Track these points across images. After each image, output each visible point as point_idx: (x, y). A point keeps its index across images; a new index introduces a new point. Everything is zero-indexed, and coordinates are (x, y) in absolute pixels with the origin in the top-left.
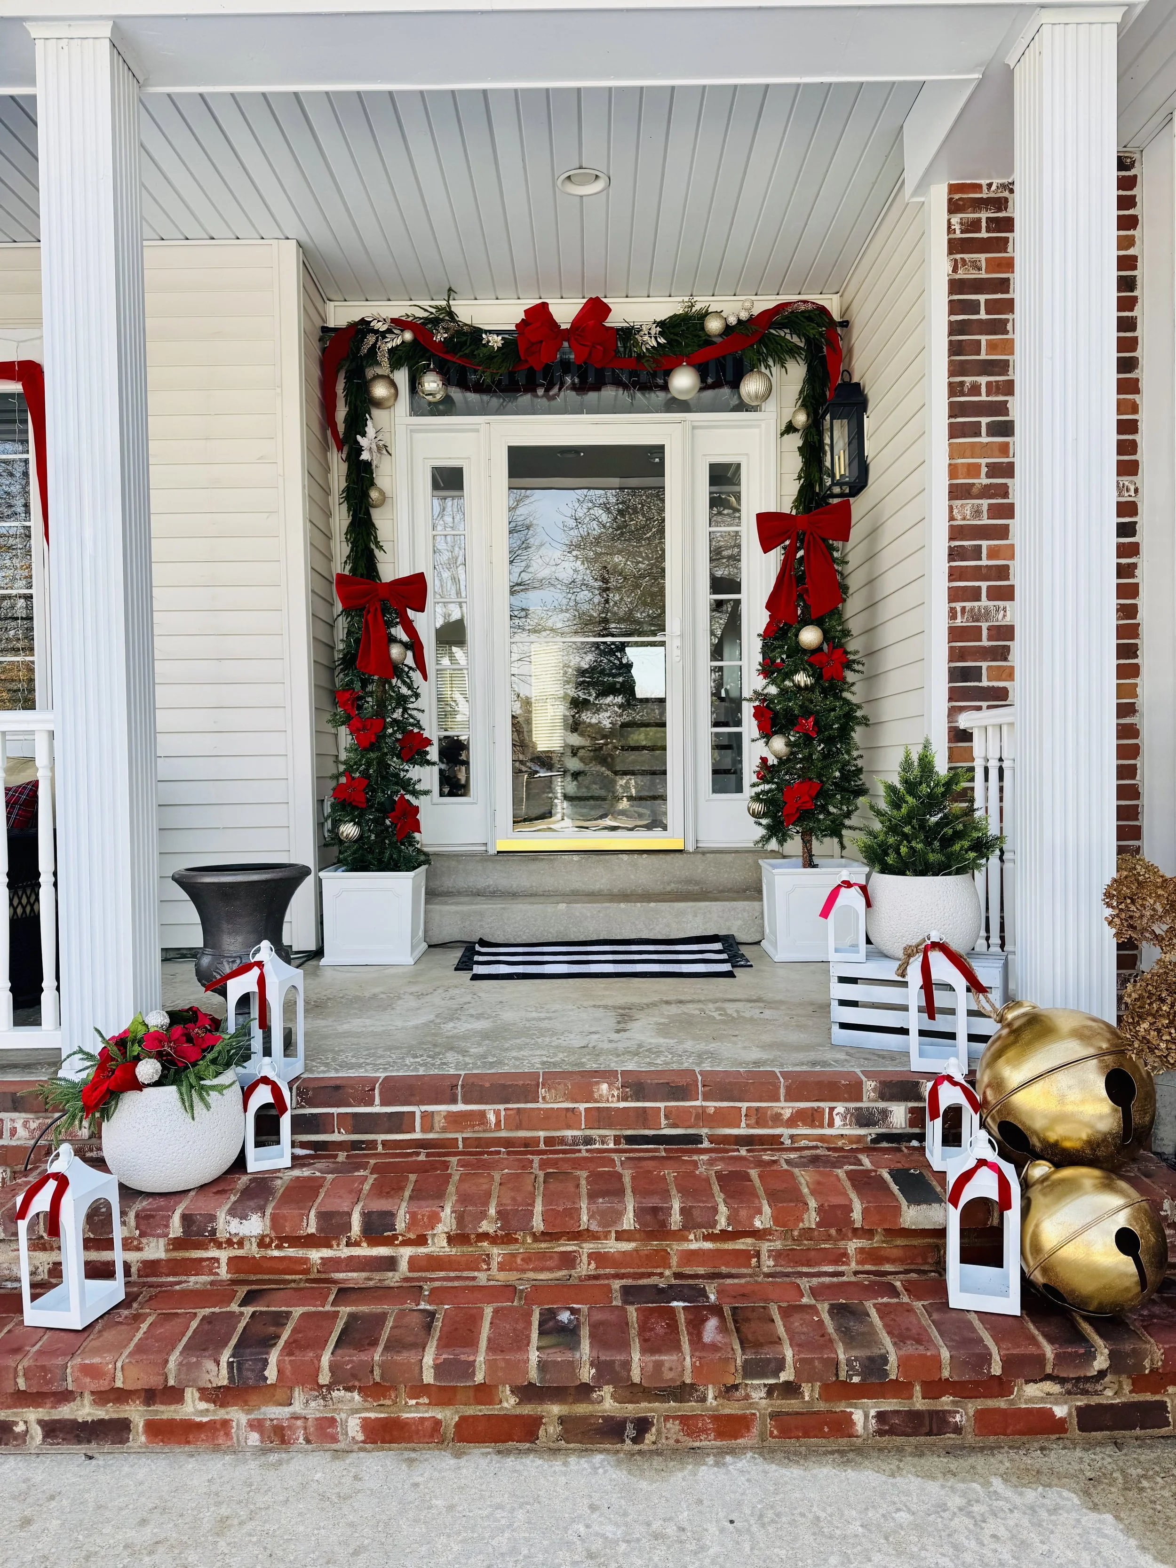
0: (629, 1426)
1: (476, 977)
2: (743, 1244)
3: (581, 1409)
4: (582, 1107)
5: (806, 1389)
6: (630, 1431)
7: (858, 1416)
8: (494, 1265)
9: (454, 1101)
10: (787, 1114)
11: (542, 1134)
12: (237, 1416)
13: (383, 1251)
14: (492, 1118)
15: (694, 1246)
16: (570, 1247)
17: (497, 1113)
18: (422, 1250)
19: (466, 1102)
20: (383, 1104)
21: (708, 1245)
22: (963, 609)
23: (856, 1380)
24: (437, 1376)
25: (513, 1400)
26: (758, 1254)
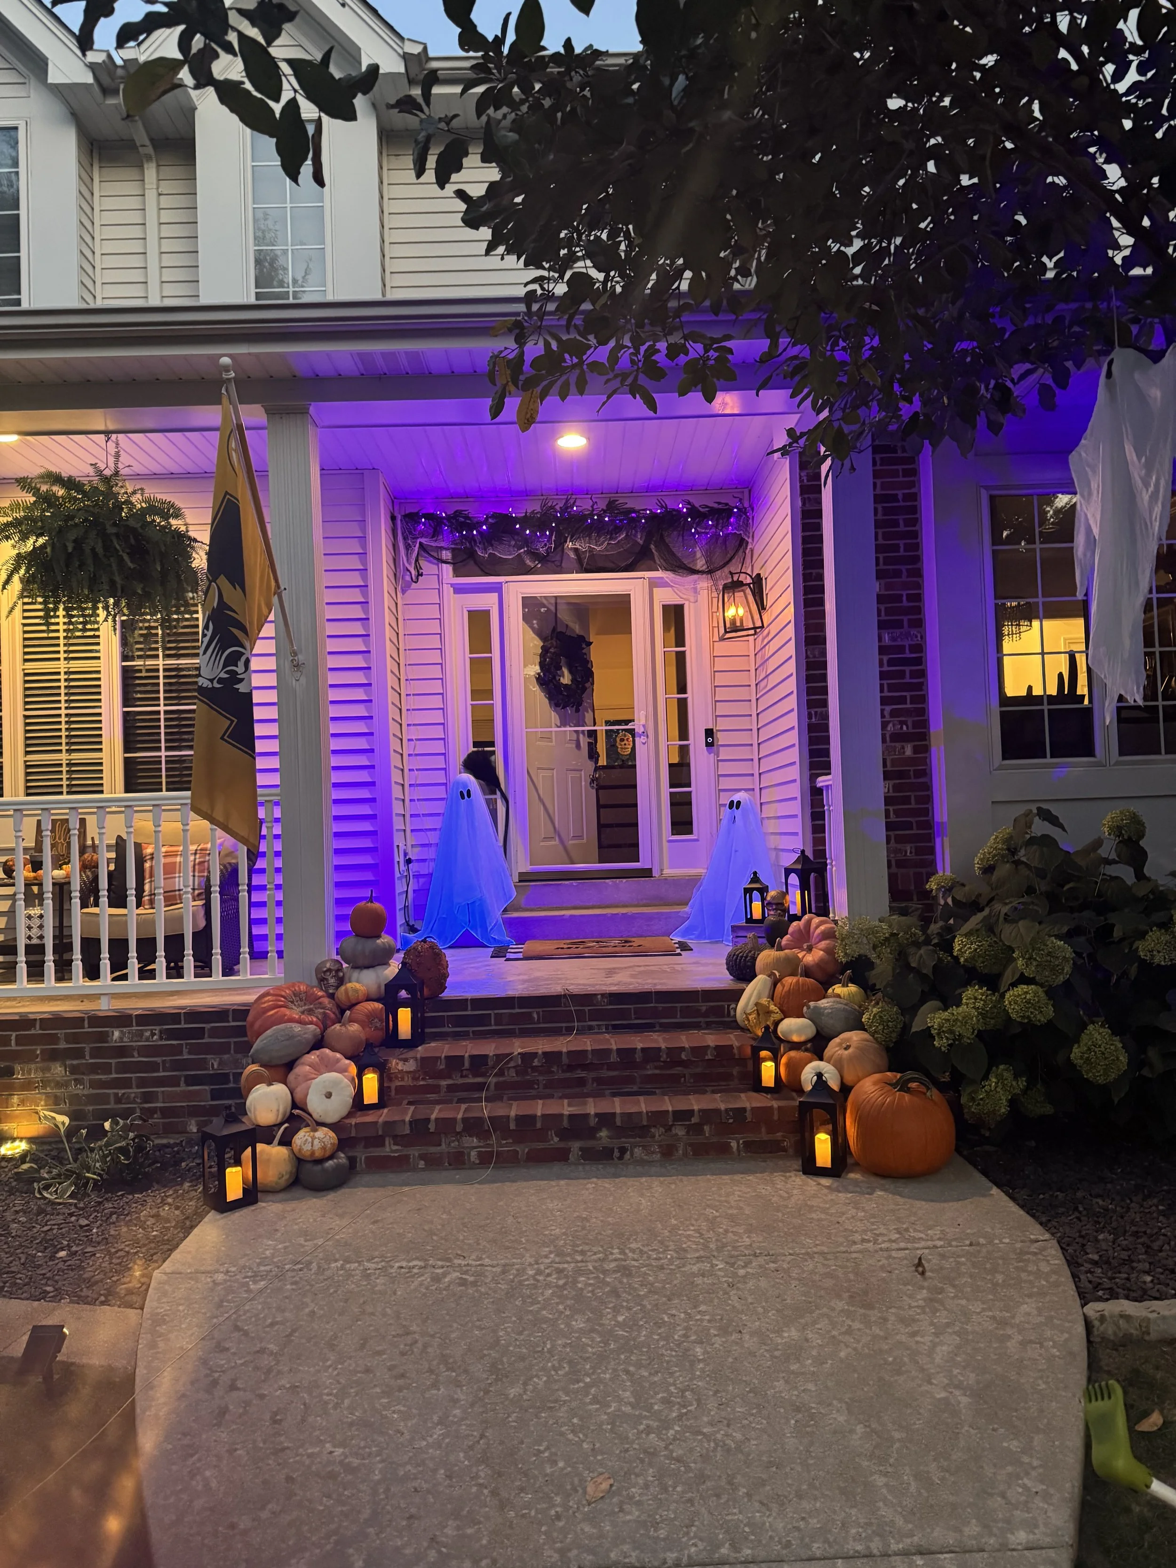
0: (616, 1151)
1: (508, 960)
2: (678, 1070)
3: (590, 1143)
4: (587, 1009)
5: (706, 1128)
6: (616, 1154)
7: (734, 1144)
8: (541, 1086)
9: (513, 1008)
10: (704, 1009)
11: (564, 1025)
12: (414, 1152)
13: (479, 1080)
14: (535, 1016)
15: (649, 1072)
16: (583, 1074)
17: (538, 1013)
18: (501, 1079)
19: (520, 1008)
20: (472, 1010)
21: (657, 1072)
22: (816, 713)
23: (731, 1121)
24: (517, 1125)
25: (556, 1139)
26: (684, 1076)
